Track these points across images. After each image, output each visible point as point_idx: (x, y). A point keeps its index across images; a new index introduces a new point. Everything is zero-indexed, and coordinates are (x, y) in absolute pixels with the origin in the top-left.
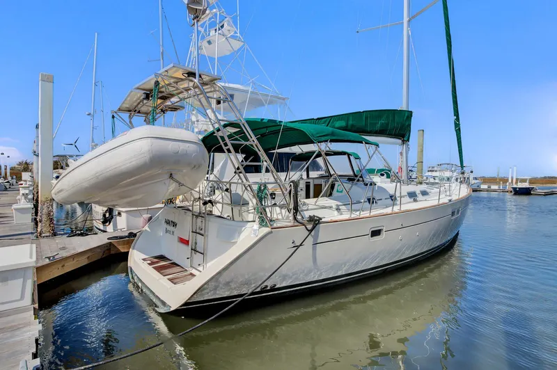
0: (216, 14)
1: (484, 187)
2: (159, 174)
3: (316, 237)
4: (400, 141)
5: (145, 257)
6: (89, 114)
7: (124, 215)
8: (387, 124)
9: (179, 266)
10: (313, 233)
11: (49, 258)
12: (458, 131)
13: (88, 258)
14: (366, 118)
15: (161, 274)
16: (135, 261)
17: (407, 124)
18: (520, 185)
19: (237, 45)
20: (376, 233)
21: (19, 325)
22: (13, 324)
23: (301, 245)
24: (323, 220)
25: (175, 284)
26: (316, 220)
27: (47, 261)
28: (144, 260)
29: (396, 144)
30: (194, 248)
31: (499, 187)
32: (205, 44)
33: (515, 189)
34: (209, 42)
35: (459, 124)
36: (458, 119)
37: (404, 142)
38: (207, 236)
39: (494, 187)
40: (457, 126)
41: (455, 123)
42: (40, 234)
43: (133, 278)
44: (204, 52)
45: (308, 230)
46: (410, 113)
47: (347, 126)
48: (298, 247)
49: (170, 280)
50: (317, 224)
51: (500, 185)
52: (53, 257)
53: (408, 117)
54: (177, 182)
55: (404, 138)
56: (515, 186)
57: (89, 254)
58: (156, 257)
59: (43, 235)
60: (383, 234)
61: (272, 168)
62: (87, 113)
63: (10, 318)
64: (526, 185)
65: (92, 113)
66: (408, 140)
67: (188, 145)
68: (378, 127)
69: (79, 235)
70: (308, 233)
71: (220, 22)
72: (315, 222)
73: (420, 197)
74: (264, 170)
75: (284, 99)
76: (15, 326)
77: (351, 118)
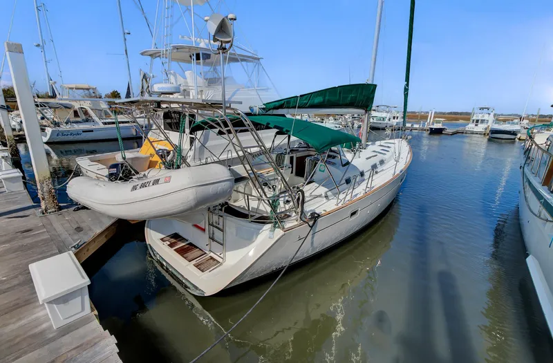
4: (364, 111)
5: (162, 237)
6: (38, 45)
8: (356, 97)
9: (197, 248)
11: (74, 247)
12: (406, 95)
14: (340, 92)
15: (185, 258)
17: (371, 97)
18: (436, 126)
20: (354, 214)
21: (94, 338)
22: (89, 338)
24: (321, 216)
25: (203, 271)
26: (316, 217)
28: (162, 239)
30: (211, 236)
31: (420, 126)
33: (431, 129)
35: (408, 89)
36: (407, 85)
37: (367, 111)
38: (226, 232)
39: (416, 125)
40: (406, 90)
41: (405, 88)
42: (46, 211)
43: (155, 255)
45: (311, 226)
46: (375, 86)
47: (324, 101)
49: (196, 266)
50: (316, 220)
51: (420, 124)
52: (78, 244)
53: (373, 90)
55: (367, 108)
56: (432, 127)
57: (106, 233)
58: (172, 237)
59: (49, 211)
60: (358, 213)
62: (35, 44)
63: (81, 331)
64: (440, 126)
65: (41, 44)
66: (370, 110)
68: (349, 100)
73: (379, 167)
75: (259, 59)
76: (90, 341)
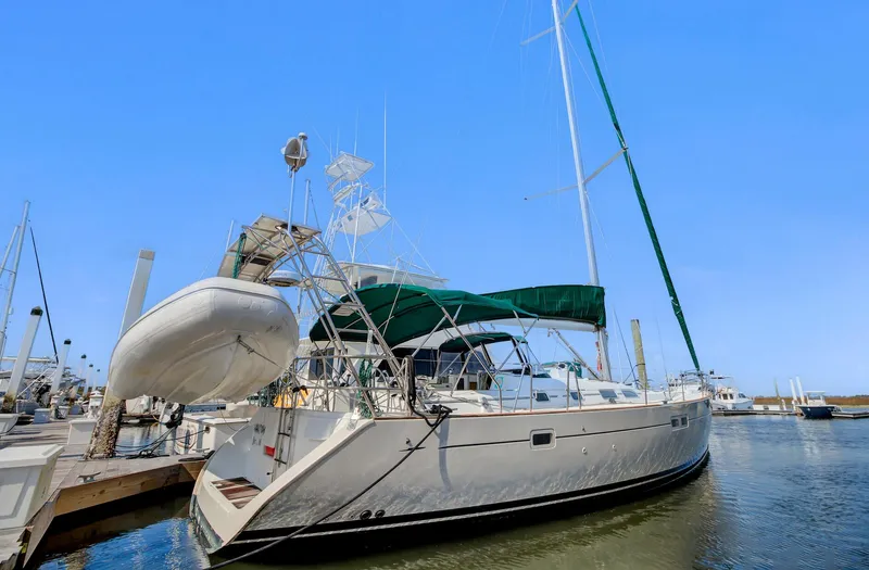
0: (359, 187)
1: (759, 408)
2: (223, 335)
3: (443, 436)
4: (593, 327)
5: (218, 479)
7: (213, 430)
8: (571, 304)
10: (438, 429)
11: (85, 478)
12: (680, 317)
13: (142, 484)
14: (541, 296)
15: (228, 498)
16: (203, 487)
17: (598, 302)
18: (811, 404)
19: (382, 220)
20: (542, 439)
23: (417, 448)
24: (454, 413)
25: (239, 508)
26: (443, 412)
27: (82, 482)
28: (214, 483)
29: (588, 330)
30: (278, 457)
31: (782, 408)
32: (345, 218)
33: (804, 409)
34: (350, 218)
35: (679, 307)
36: (676, 300)
37: (598, 328)
38: (295, 437)
39: (772, 408)
40: (677, 308)
41: (674, 306)
43: (193, 511)
44: (344, 229)
45: (431, 426)
46: (601, 292)
48: (412, 450)
49: (234, 504)
50: (443, 418)
51: (781, 405)
52: (92, 477)
53: (598, 295)
54: (246, 346)
55: (597, 321)
56: (804, 405)
57: (145, 479)
58: (231, 480)
59: (95, 455)
60: (554, 442)
61: (381, 339)
64: (821, 403)
66: (604, 325)
67: (262, 299)
68: (558, 307)
69: (144, 456)
70: (430, 429)
71: (362, 198)
72: (442, 413)
73: (622, 398)
74: (369, 339)
77: (519, 296)
